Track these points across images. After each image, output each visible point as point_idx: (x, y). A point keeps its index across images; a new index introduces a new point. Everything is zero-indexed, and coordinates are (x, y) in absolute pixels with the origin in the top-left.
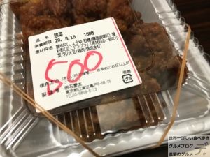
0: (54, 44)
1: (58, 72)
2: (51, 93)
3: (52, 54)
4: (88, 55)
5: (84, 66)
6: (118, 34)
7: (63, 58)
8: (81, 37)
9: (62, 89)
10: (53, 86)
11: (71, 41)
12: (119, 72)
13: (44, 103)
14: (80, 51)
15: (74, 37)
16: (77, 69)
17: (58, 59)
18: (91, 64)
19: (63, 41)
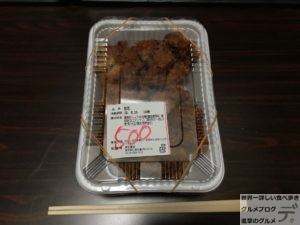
0: (123, 115)
1: (123, 136)
2: (117, 148)
3: (121, 122)
4: (143, 128)
5: (139, 135)
6: (165, 116)
7: (127, 127)
8: (141, 113)
9: (124, 147)
10: (119, 145)
11: (134, 115)
12: (158, 144)
13: (113, 154)
14: (138, 123)
15: (136, 112)
16: (134, 136)
17: (124, 127)
18: (143, 135)
19: (129, 114)
